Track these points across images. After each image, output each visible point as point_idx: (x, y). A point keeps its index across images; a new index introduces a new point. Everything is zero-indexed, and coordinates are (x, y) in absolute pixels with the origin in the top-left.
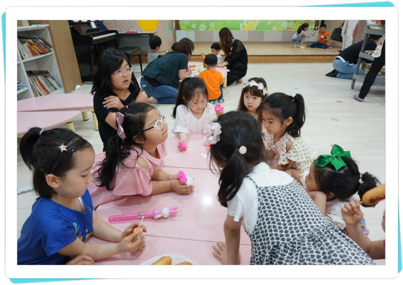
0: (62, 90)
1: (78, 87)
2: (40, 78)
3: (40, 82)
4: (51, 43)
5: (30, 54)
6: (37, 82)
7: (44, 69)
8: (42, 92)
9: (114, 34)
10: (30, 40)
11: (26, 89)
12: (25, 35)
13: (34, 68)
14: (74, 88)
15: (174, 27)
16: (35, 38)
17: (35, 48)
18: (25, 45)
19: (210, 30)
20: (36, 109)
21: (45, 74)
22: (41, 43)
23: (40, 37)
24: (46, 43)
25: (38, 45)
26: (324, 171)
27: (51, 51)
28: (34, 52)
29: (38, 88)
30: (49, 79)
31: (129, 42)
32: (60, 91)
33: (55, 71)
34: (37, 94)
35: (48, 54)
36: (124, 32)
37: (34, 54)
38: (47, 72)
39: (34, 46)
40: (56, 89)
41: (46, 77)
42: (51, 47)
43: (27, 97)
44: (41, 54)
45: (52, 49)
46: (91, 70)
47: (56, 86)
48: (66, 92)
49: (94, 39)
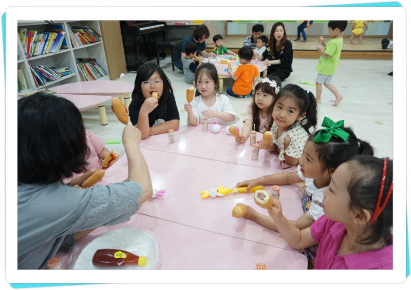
0: (108, 77)
1: (122, 75)
2: (88, 65)
3: (87, 69)
4: (101, 34)
5: (81, 43)
6: (85, 68)
7: (92, 57)
8: (89, 77)
9: (162, 25)
10: (82, 30)
11: (74, 74)
12: (79, 25)
13: (85, 56)
14: (119, 76)
16: (86, 28)
17: (86, 38)
18: (77, 34)
19: (264, 22)
20: (82, 92)
21: (92, 61)
22: (91, 33)
23: (91, 27)
24: (96, 33)
25: (88, 35)
26: (329, 147)
27: (100, 41)
28: (85, 41)
29: (85, 74)
30: (96, 66)
31: (176, 33)
32: (106, 79)
33: (102, 59)
34: (83, 79)
35: (97, 43)
36: (173, 24)
37: (84, 42)
38: (95, 60)
39: (85, 35)
40: (102, 76)
41: (93, 64)
42: (100, 36)
43: (75, 81)
44: (91, 43)
45: (101, 39)
46: (136, 60)
47: (103, 74)
48: (111, 79)
49: (141, 29)
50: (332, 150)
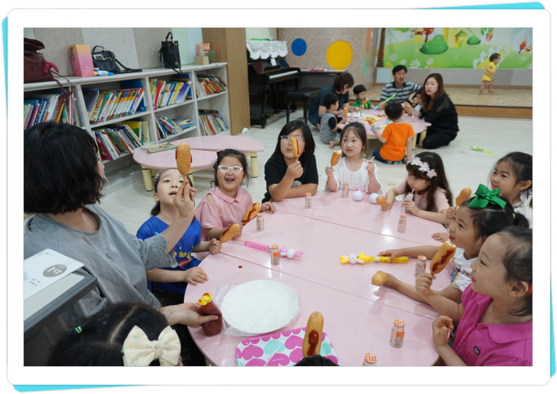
0: (229, 131)
1: (245, 130)
2: (210, 117)
3: (208, 122)
4: (226, 83)
5: (205, 93)
6: (206, 121)
7: (214, 108)
8: (209, 131)
9: (296, 72)
10: (207, 79)
11: (195, 127)
12: (204, 74)
13: (206, 107)
14: (241, 131)
15: (376, 63)
16: (212, 77)
17: (211, 87)
18: (202, 84)
19: (427, 68)
20: (201, 147)
21: (214, 113)
22: (216, 82)
23: (217, 75)
24: (221, 82)
25: (214, 84)
26: (485, 213)
27: (224, 90)
28: (209, 91)
29: (206, 128)
30: (218, 119)
31: (311, 82)
32: (227, 132)
33: (225, 111)
34: (204, 133)
35: (222, 93)
36: (308, 70)
37: (208, 92)
38: (217, 112)
39: (210, 85)
40: (222, 130)
41: (215, 117)
42: (225, 86)
43: (195, 136)
44: (215, 92)
45: (226, 88)
46: (262, 112)
47: (224, 127)
48: (232, 134)
49: (271, 77)
50: (488, 216)
